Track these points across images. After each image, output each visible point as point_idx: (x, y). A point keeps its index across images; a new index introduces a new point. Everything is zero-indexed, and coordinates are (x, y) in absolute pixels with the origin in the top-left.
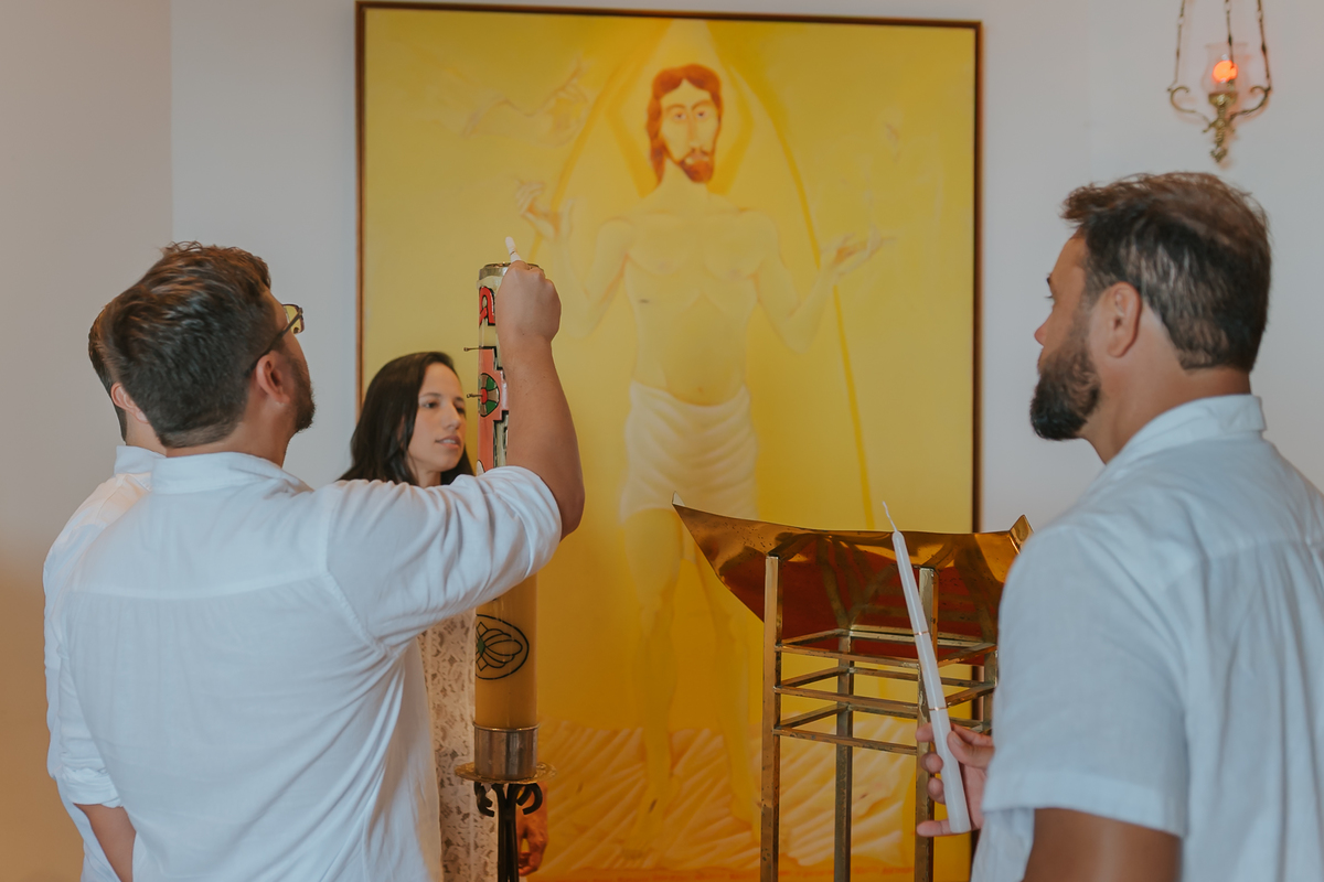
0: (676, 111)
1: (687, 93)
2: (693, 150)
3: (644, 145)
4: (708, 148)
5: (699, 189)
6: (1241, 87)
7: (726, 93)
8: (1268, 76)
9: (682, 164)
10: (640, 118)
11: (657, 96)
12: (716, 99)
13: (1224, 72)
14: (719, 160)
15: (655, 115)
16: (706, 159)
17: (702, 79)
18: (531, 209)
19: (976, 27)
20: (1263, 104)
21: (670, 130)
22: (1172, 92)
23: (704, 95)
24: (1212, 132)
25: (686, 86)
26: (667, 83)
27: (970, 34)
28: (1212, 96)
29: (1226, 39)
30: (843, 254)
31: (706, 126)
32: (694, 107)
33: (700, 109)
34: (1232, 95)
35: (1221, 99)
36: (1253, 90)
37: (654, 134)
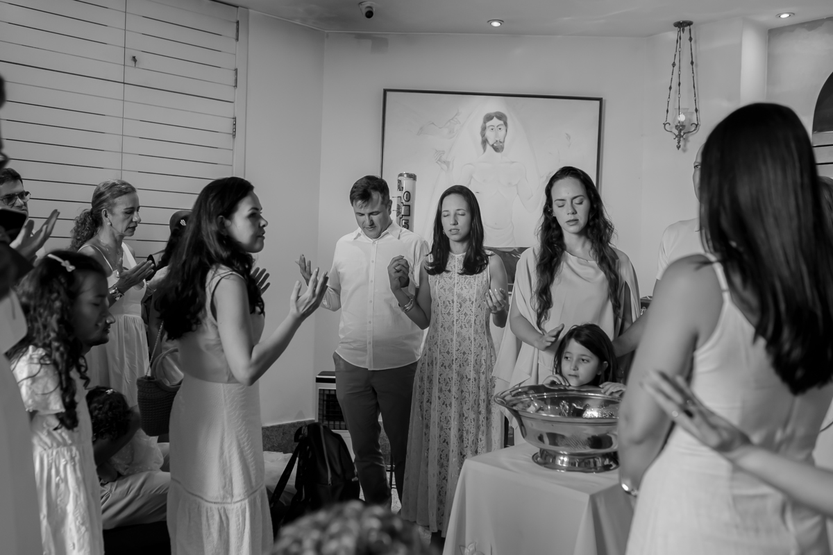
0: (492, 127)
1: (495, 122)
2: (497, 141)
3: (480, 139)
4: (502, 141)
5: (498, 154)
6: (688, 124)
7: (509, 122)
8: (697, 119)
9: (493, 146)
10: (479, 130)
11: (485, 123)
12: (506, 124)
14: (506, 145)
15: (484, 129)
16: (501, 144)
17: (501, 117)
18: (439, 160)
19: (600, 100)
21: (489, 134)
22: (665, 124)
23: (502, 122)
24: (677, 140)
25: (495, 118)
26: (489, 118)
27: (598, 102)
28: (677, 127)
32: (498, 127)
33: (500, 127)
34: (684, 127)
35: (680, 128)
36: (693, 124)
37: (483, 135)
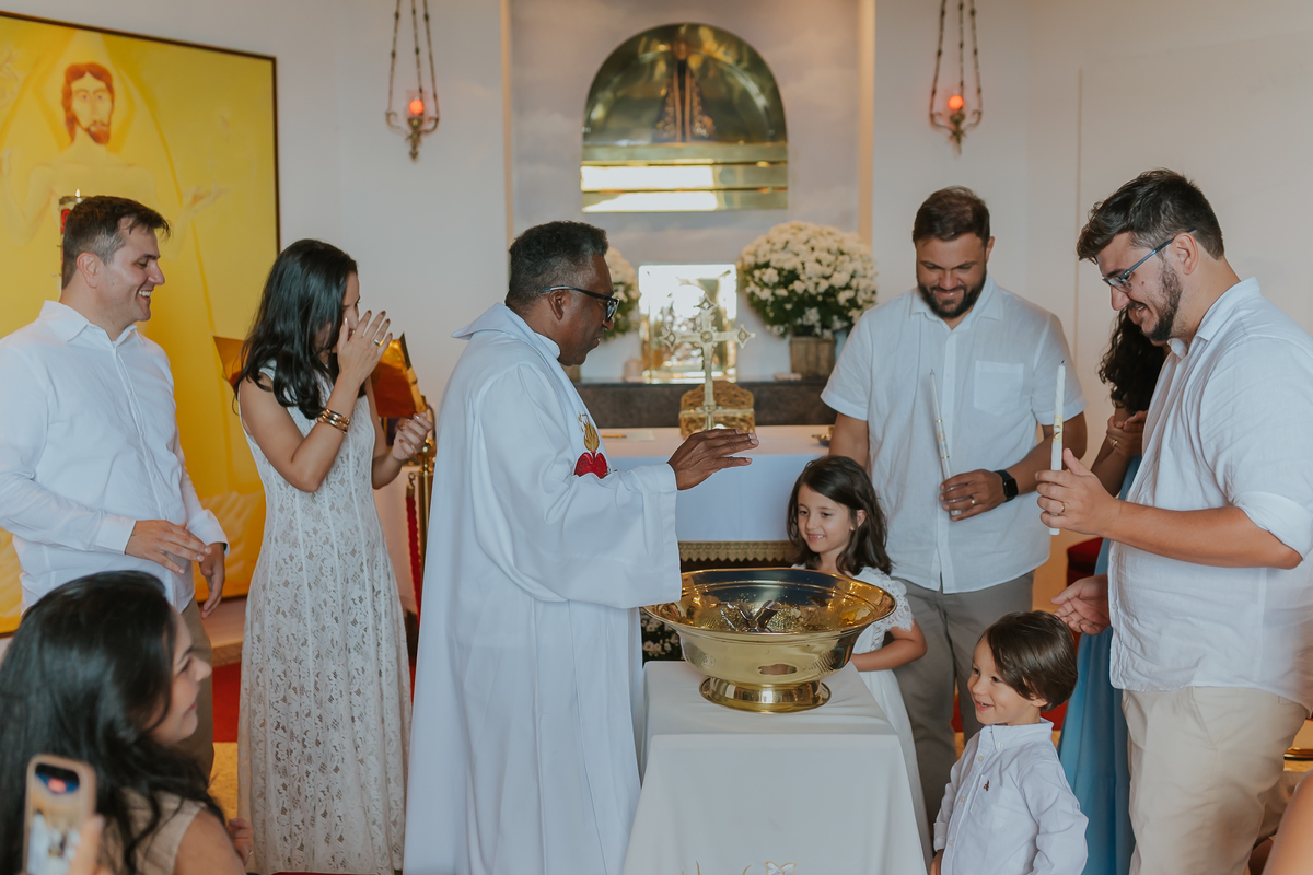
0: (82, 94)
1: (88, 82)
2: (95, 122)
3: (61, 115)
4: (106, 121)
5: (100, 149)
6: (426, 117)
7: (116, 85)
8: (437, 111)
9: (88, 130)
10: (57, 96)
11: (69, 82)
12: (110, 89)
13: (416, 107)
14: (114, 130)
15: (68, 95)
16: (105, 129)
17: (100, 74)
19: (273, 60)
20: (435, 127)
21: (78, 106)
22: (388, 115)
23: (101, 85)
24: (410, 141)
25: (88, 78)
26: (75, 73)
27: (270, 62)
28: (410, 121)
29: (417, 88)
30: (197, 198)
31: (104, 106)
32: (95, 92)
33: (99, 94)
34: (421, 122)
35: (415, 122)
36: (430, 119)
37: (67, 106)
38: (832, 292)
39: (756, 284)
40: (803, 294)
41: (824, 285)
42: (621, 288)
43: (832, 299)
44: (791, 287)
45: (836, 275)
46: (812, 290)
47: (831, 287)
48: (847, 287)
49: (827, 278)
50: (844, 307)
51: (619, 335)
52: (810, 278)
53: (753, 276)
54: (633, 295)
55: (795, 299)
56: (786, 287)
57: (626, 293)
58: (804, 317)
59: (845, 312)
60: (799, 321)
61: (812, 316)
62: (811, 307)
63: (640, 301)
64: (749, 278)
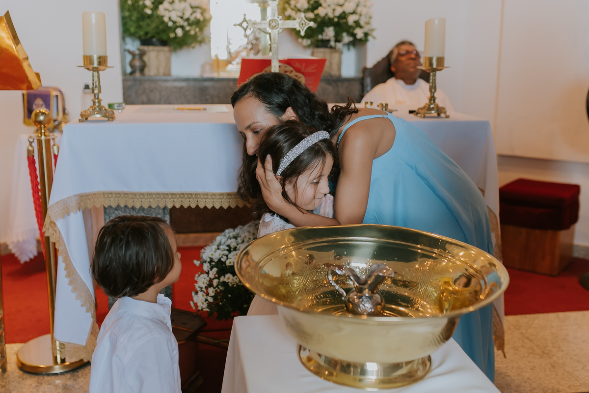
38: (343, 16)
39: (293, 10)
40: (324, 17)
41: (339, 11)
42: (199, 11)
43: (344, 21)
44: (316, 12)
45: (347, 4)
46: (331, 15)
47: (344, 12)
48: (354, 13)
49: (341, 6)
50: (351, 27)
51: (197, 46)
52: (329, 6)
53: (289, 4)
54: (207, 16)
55: (319, 20)
56: (313, 12)
57: (202, 14)
58: (324, 34)
59: (351, 30)
60: (320, 37)
61: (330, 32)
62: (328, 26)
63: (212, 22)
64: (287, 6)
